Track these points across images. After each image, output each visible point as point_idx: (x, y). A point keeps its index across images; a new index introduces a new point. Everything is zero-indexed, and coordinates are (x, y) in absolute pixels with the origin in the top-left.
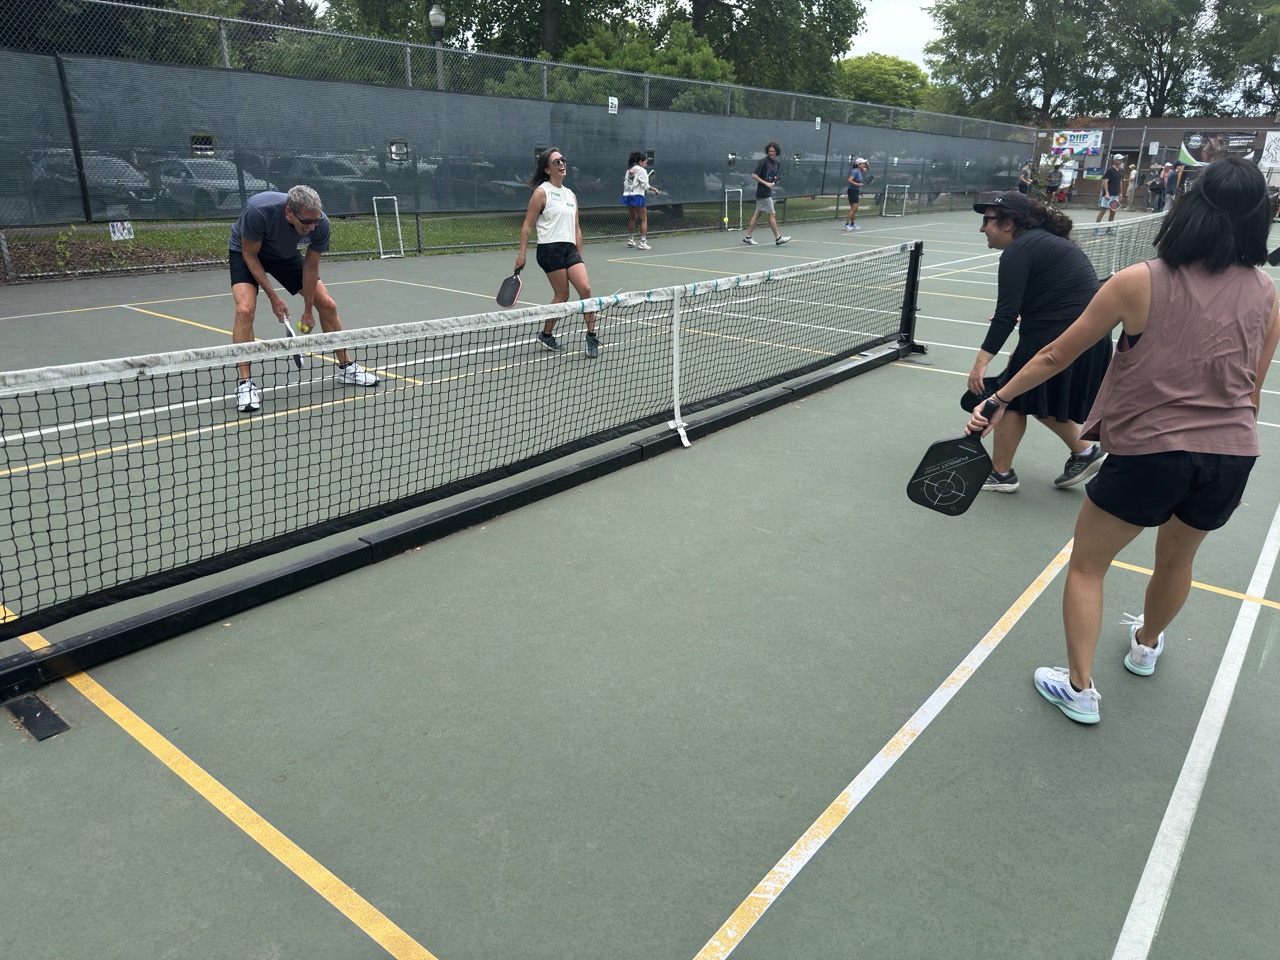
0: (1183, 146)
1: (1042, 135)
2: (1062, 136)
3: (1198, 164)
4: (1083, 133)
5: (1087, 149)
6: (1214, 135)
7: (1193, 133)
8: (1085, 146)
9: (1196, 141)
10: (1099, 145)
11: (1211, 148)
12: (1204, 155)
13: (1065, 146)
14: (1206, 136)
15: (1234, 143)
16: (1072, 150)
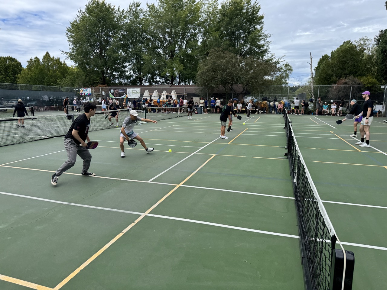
0: (110, 92)
1: (77, 90)
2: (81, 90)
3: (114, 97)
4: (86, 89)
5: (88, 94)
6: (116, 89)
7: (111, 89)
8: (87, 92)
9: (112, 91)
10: (91, 93)
11: (116, 93)
12: (115, 95)
13: (83, 93)
14: (114, 90)
15: (120, 92)
16: (84, 94)
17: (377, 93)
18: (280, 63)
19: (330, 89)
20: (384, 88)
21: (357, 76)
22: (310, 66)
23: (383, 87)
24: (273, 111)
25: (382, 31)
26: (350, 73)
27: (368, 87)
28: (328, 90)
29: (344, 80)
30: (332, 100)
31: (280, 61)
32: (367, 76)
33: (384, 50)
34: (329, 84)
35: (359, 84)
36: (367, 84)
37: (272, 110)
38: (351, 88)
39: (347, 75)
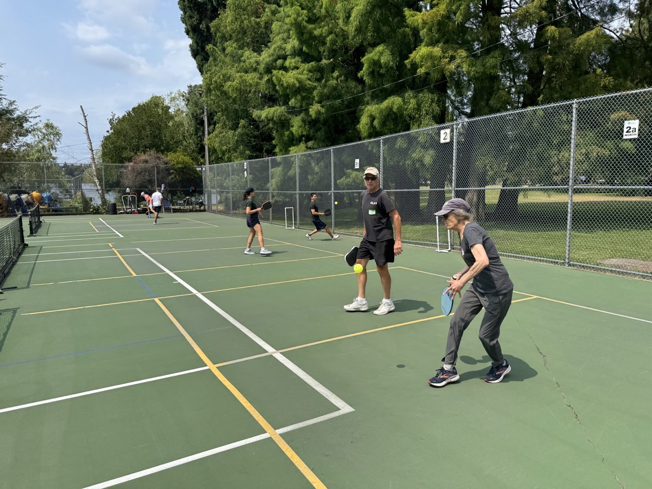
17: (192, 177)
18: (30, 119)
19: (123, 170)
20: (201, 171)
21: (162, 152)
22: (85, 130)
23: (200, 169)
24: (18, 212)
25: (191, 86)
26: (151, 147)
27: (179, 168)
28: (121, 172)
29: (143, 157)
30: (128, 189)
31: (30, 116)
32: (175, 152)
33: (195, 115)
34: (121, 162)
35: (166, 164)
36: (177, 164)
37: (16, 210)
38: (155, 168)
39: (148, 148)
